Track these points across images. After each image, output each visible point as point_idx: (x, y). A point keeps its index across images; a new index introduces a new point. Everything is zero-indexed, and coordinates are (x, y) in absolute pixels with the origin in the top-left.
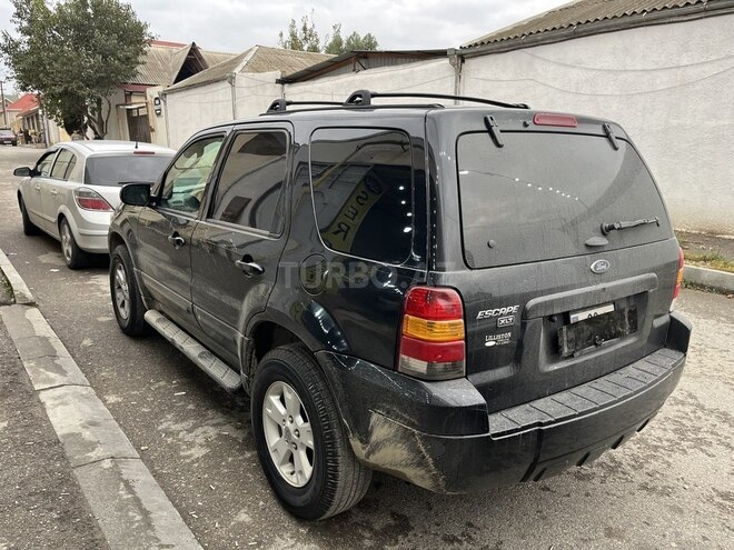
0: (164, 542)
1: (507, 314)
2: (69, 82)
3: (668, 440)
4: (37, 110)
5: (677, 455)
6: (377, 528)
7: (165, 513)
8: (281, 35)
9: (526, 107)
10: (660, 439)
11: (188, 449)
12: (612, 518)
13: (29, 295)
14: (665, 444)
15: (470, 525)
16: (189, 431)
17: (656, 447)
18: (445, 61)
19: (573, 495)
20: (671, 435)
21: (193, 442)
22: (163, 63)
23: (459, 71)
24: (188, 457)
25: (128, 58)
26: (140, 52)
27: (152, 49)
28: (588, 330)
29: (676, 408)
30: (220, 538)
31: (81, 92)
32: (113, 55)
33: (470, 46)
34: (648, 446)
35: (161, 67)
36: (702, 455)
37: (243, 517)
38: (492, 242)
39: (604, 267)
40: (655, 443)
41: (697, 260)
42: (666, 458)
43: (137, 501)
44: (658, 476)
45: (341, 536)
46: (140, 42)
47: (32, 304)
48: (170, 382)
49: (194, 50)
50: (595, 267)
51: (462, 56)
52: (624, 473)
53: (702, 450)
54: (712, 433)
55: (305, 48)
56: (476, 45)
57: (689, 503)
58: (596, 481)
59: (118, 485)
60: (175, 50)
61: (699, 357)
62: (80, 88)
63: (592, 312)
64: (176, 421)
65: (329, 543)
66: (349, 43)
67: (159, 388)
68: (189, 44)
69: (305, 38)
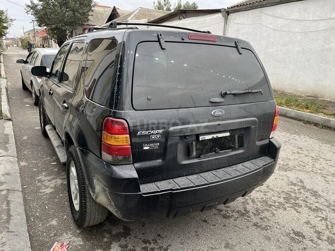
0: (11, 230)
1: (156, 134)
2: (58, 23)
3: (279, 203)
4: (47, 36)
5: (281, 211)
6: (114, 233)
7: (19, 217)
8: (154, 3)
9: (209, 32)
10: (275, 202)
11: (45, 189)
12: (231, 238)
13: (9, 115)
14: (277, 204)
15: (159, 235)
16: (49, 181)
17: (271, 205)
18: (220, 15)
19: (217, 225)
20: (281, 200)
21: (49, 186)
22: (101, 16)
23: (226, 19)
24: (43, 193)
25: (84, 13)
26: (90, 10)
27: (95, 9)
28: (210, 145)
29: (291, 187)
30: (39, 231)
31: (63, 28)
32: (77, 11)
33: (232, 7)
34: (267, 205)
35: (100, 17)
36: (294, 211)
37: (54, 222)
38: (149, 97)
39: (221, 113)
40: (271, 203)
41: (330, 115)
42: (274, 211)
43: (9, 210)
44: (265, 220)
45: (95, 235)
46: (89, 5)
47: (9, 120)
48: (52, 158)
49: (114, 9)
50: (215, 112)
51: (228, 12)
52: (248, 217)
53: (295, 209)
54: (304, 201)
55: (165, 9)
56: (235, 6)
57: (276, 235)
58: (232, 220)
59: (4, 202)
60: (106, 10)
61: (314, 163)
62: (62, 26)
63: (215, 136)
64: (46, 176)
65: (88, 238)
66: (184, 7)
67: (46, 160)
68: (113, 7)
69: (165, 4)
